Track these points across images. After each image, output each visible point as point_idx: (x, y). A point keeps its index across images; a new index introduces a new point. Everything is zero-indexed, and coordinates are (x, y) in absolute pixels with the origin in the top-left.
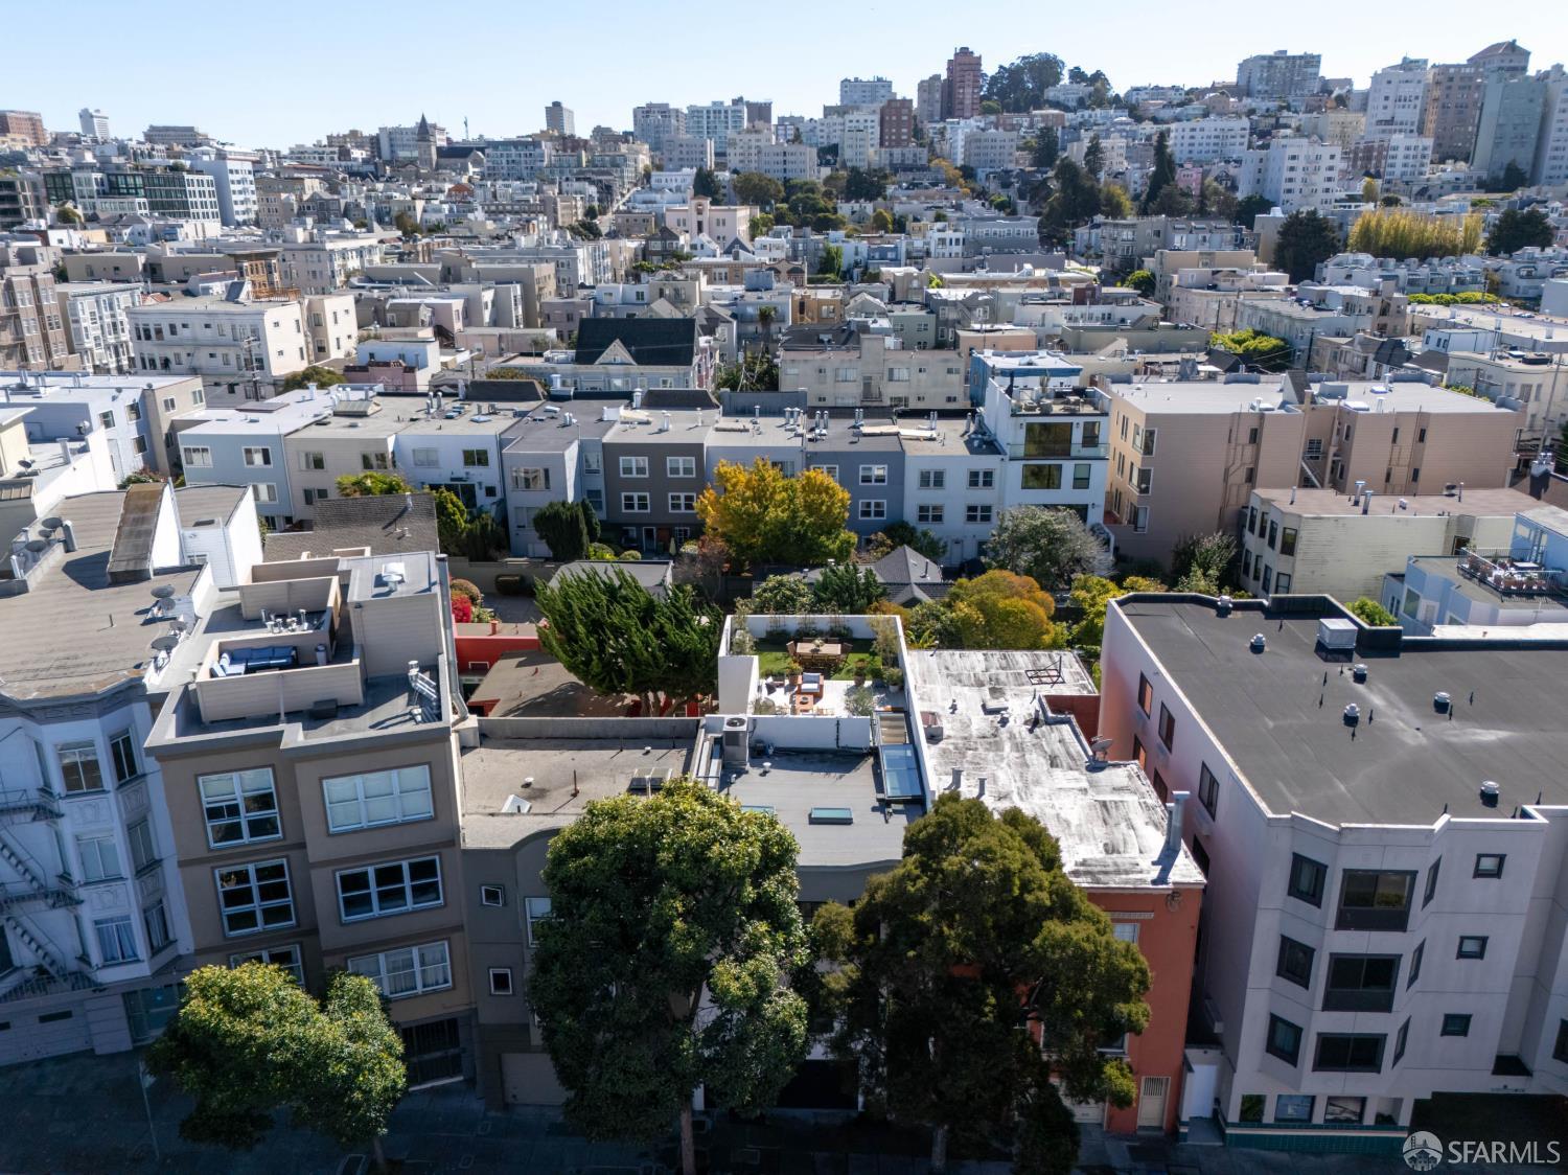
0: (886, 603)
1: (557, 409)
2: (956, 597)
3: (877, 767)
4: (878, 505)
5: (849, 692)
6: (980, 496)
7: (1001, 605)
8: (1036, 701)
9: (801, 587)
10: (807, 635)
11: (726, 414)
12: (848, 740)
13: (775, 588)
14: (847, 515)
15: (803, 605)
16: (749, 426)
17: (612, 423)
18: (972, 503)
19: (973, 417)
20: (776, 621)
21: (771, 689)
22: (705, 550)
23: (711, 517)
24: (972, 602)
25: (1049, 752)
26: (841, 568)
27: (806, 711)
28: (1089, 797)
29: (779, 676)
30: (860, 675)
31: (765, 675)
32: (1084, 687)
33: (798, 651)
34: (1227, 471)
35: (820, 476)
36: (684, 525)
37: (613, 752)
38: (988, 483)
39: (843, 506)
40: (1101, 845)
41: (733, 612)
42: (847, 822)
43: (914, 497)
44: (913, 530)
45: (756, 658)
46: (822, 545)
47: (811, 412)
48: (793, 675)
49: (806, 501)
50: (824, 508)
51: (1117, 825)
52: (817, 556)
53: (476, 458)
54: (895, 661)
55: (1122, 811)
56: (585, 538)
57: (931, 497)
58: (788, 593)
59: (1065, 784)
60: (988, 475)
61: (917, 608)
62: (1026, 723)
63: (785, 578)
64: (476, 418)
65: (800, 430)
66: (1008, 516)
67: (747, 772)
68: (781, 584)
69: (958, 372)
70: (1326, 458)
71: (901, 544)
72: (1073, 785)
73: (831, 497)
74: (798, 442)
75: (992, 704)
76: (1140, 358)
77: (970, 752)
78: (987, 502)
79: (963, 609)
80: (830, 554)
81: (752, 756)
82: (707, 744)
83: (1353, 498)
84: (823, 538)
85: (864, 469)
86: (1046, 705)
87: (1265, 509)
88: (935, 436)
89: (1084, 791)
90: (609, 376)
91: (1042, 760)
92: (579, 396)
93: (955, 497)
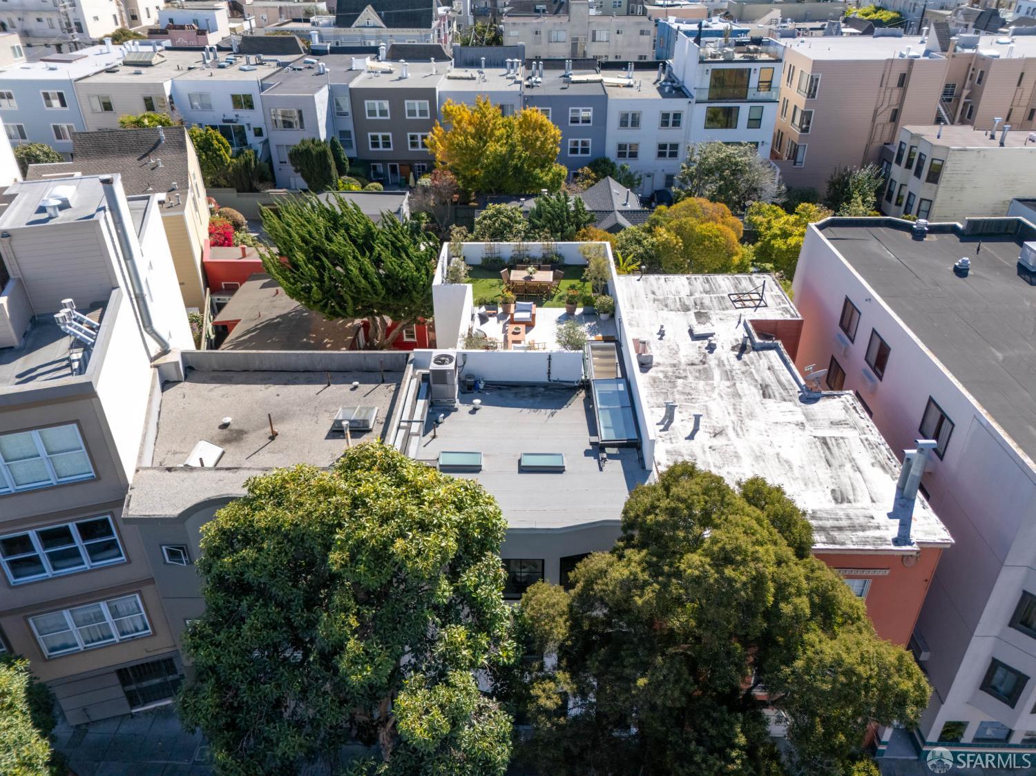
0: (593, 229)
1: (315, 61)
2: (656, 223)
3: (589, 401)
4: (584, 143)
5: (560, 320)
6: (670, 135)
7: (697, 229)
8: (741, 325)
9: (517, 214)
10: (521, 262)
11: (457, 66)
12: (561, 373)
13: (494, 215)
14: (558, 150)
15: (519, 232)
16: (476, 75)
17: (359, 72)
18: (663, 141)
19: (664, 68)
20: (491, 248)
21: (483, 319)
22: (436, 182)
23: (440, 152)
24: (672, 227)
25: (760, 382)
26: (554, 197)
27: (519, 342)
28: (807, 433)
29: (491, 305)
30: (571, 303)
31: (479, 303)
32: (786, 311)
33: (512, 278)
34: (876, 111)
35: (536, 114)
36: (422, 161)
37: (319, 387)
38: (676, 124)
39: (555, 142)
40: (828, 492)
41: (449, 240)
42: (559, 470)
43: (615, 136)
44: (613, 166)
45: (469, 287)
46: (536, 177)
47: (528, 64)
48: (506, 303)
49: (522, 138)
50: (538, 143)
51: (841, 466)
52: (532, 188)
53: (243, 102)
54: (605, 288)
55: (845, 450)
56: (334, 172)
57: (629, 136)
58: (506, 220)
59: (781, 419)
60: (677, 116)
61: (622, 233)
62: (733, 349)
63: (503, 206)
64: (246, 67)
65: (519, 78)
66: (697, 151)
67: (456, 410)
68: (499, 212)
69: (648, 33)
70: (958, 100)
71: (604, 176)
72: (789, 418)
73: (544, 134)
74: (517, 88)
75: (699, 330)
76: (790, 26)
77: (680, 381)
78: (674, 141)
79: (663, 234)
80: (544, 185)
81: (462, 392)
82: (414, 382)
83: (989, 133)
84: (538, 171)
85: (573, 111)
86: (753, 331)
87: (914, 143)
88: (632, 83)
89: (801, 425)
90: (363, 37)
91: (754, 390)
92: (336, 50)
93: (649, 136)
